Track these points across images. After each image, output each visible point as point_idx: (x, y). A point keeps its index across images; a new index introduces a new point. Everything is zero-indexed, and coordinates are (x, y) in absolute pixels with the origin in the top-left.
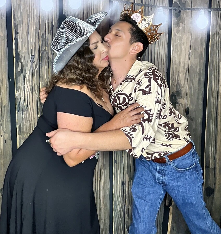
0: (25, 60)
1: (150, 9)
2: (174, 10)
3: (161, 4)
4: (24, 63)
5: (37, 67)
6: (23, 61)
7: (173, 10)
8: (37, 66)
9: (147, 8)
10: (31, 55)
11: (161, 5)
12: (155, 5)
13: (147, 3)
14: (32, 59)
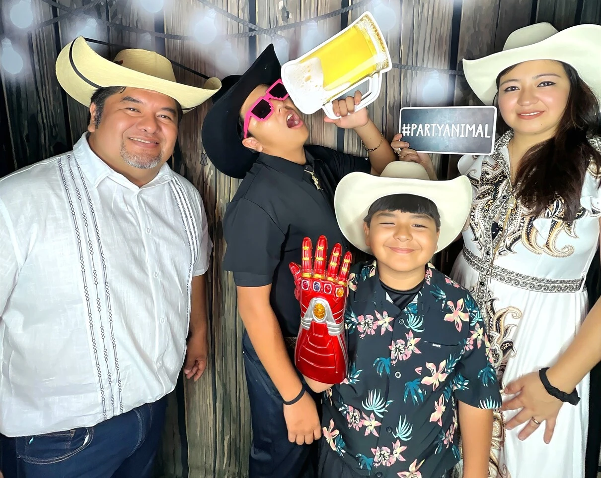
0: (191, 160)
1: (415, 74)
2: (459, 75)
3: (435, 62)
4: (189, 166)
5: (212, 174)
6: (188, 161)
7: (457, 76)
8: (212, 171)
9: (409, 71)
10: (200, 152)
11: (435, 67)
12: (425, 66)
13: (410, 63)
14: (202, 159)
